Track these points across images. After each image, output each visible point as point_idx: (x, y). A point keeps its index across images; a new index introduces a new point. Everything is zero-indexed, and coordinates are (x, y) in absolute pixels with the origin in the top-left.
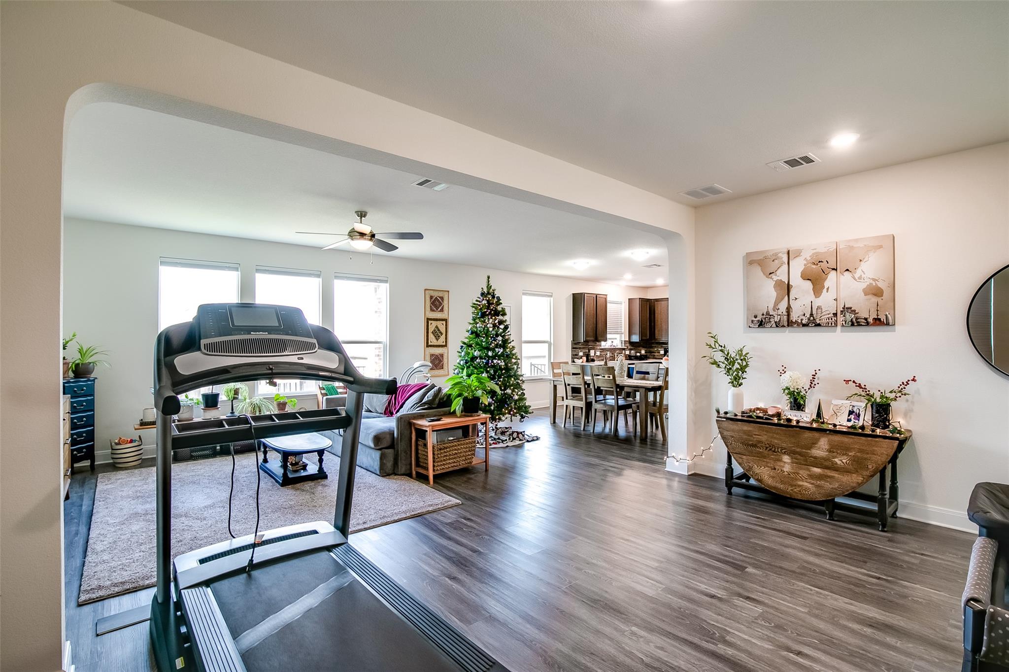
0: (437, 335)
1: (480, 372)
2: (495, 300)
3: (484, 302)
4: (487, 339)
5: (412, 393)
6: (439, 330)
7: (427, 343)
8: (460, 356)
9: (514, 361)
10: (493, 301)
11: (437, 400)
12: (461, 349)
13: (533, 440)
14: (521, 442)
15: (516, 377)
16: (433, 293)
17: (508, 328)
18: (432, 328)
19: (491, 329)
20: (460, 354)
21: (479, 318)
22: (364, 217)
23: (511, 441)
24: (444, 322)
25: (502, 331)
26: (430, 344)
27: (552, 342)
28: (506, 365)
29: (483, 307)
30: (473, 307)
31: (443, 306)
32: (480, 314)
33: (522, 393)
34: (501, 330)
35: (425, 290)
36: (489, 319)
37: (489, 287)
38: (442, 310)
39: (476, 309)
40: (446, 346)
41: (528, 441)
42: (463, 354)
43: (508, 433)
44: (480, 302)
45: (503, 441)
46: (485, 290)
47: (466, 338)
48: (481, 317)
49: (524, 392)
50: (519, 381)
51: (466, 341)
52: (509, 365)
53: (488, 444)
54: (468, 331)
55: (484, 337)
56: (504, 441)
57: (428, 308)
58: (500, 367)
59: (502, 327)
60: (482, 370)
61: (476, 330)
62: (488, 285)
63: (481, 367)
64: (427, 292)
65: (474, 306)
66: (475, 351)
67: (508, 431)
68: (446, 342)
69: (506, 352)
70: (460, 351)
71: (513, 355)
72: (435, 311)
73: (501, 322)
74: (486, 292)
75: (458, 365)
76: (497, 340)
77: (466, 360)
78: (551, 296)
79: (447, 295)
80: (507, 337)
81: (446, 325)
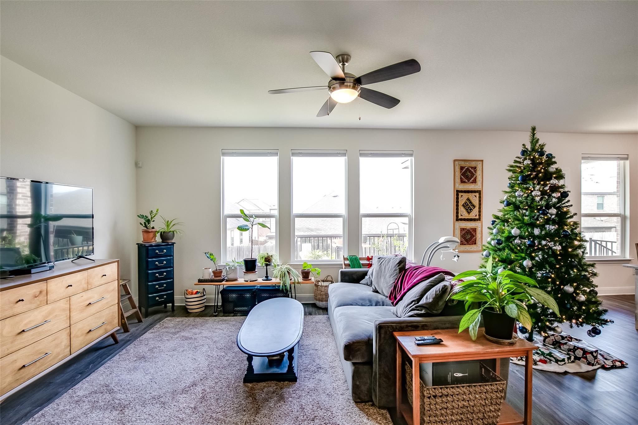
0: (469, 208)
1: (519, 258)
2: (544, 158)
3: (527, 162)
4: (532, 211)
5: (417, 281)
6: (471, 202)
7: (457, 216)
8: (492, 234)
9: (576, 243)
10: (541, 159)
11: (441, 303)
12: (493, 224)
13: (613, 367)
14: (590, 368)
15: (582, 266)
16: (463, 164)
17: (568, 195)
18: (462, 201)
19: (538, 199)
20: (491, 231)
21: (519, 184)
22: (347, 62)
23: (573, 362)
24: (477, 194)
25: (556, 200)
26: (460, 217)
27: (628, 213)
28: (564, 249)
29: (524, 169)
30: (510, 170)
31: (476, 177)
32: (520, 178)
33: (593, 290)
34: (554, 200)
35: (455, 161)
36: (534, 184)
37: (534, 141)
38: (475, 181)
39: (514, 172)
40: (479, 219)
41: (604, 367)
42: (494, 231)
43: (566, 347)
44: (520, 163)
45: (557, 361)
46: (529, 147)
47: (500, 211)
48: (522, 184)
49: (596, 289)
50: (587, 273)
51: (500, 214)
52: (570, 250)
53: (531, 362)
54: (502, 202)
55: (526, 210)
56: (561, 361)
57: (458, 180)
58: (554, 252)
59: (556, 195)
60: (523, 255)
61: (514, 200)
62: (533, 139)
63: (522, 251)
64: (456, 162)
65: (512, 170)
66: (512, 228)
67: (566, 343)
68: (480, 215)
69: (564, 231)
70: (492, 226)
71: (576, 235)
72: (467, 183)
73: (554, 189)
74: (529, 149)
75: (488, 245)
76: (548, 213)
77: (499, 240)
78: (627, 159)
80: (565, 209)
81: (480, 197)
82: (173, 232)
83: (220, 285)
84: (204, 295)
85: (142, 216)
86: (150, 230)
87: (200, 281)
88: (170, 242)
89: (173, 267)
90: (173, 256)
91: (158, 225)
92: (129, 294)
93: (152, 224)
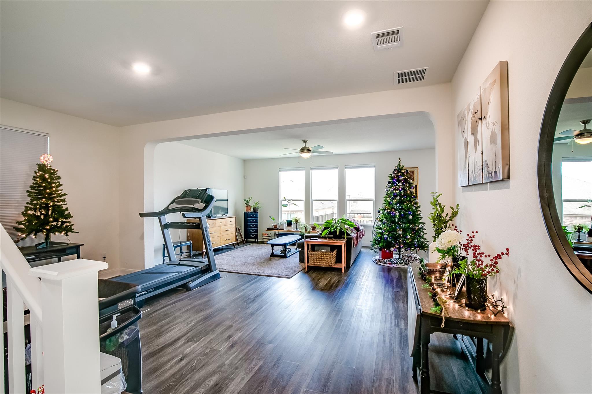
79: (417, 170)
82: (258, 207)
83: (276, 231)
84: (270, 236)
85: (245, 200)
86: (248, 206)
87: (268, 229)
88: (257, 211)
89: (258, 223)
90: (258, 218)
91: (252, 204)
92: (240, 232)
93: (249, 204)
